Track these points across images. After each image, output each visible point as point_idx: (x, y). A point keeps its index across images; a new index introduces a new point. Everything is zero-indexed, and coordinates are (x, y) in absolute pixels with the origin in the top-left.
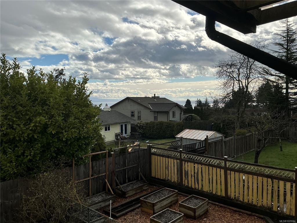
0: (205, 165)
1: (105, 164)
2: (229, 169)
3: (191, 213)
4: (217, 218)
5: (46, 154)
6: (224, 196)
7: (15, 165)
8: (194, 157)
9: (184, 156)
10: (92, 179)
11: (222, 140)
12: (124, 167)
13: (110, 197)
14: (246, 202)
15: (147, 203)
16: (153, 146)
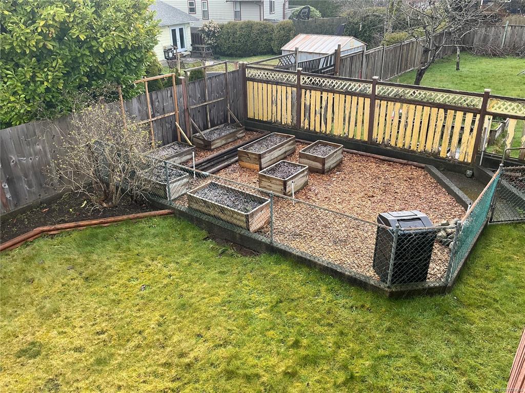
0: (340, 93)
1: (171, 96)
2: (380, 97)
3: (318, 165)
4: (356, 171)
5: (73, 79)
6: (367, 140)
7: (25, 97)
8: (322, 81)
9: (304, 80)
10: (154, 122)
11: (363, 54)
12: (202, 103)
13: (187, 149)
14: (399, 148)
15: (249, 155)
16: (249, 65)
